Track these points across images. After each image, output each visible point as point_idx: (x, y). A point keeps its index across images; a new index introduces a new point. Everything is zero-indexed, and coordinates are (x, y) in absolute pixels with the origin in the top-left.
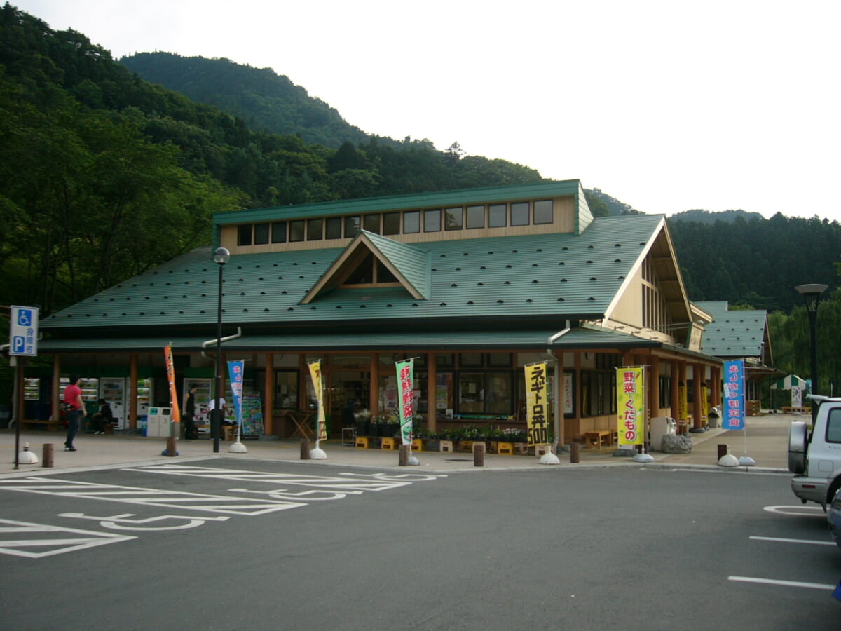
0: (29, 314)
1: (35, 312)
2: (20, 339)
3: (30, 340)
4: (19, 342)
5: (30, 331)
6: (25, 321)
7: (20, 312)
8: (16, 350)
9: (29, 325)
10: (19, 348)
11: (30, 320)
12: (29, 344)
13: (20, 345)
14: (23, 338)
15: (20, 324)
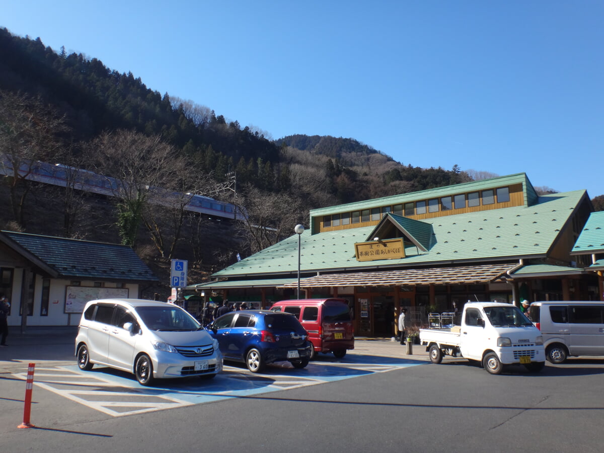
0: (182, 264)
1: (185, 263)
2: (177, 278)
3: (183, 279)
4: (176, 280)
5: (183, 274)
6: (179, 267)
7: (177, 263)
8: (174, 284)
9: (182, 270)
10: (176, 283)
11: (182, 268)
12: (182, 281)
13: (177, 282)
14: (178, 278)
15: (176, 269)
